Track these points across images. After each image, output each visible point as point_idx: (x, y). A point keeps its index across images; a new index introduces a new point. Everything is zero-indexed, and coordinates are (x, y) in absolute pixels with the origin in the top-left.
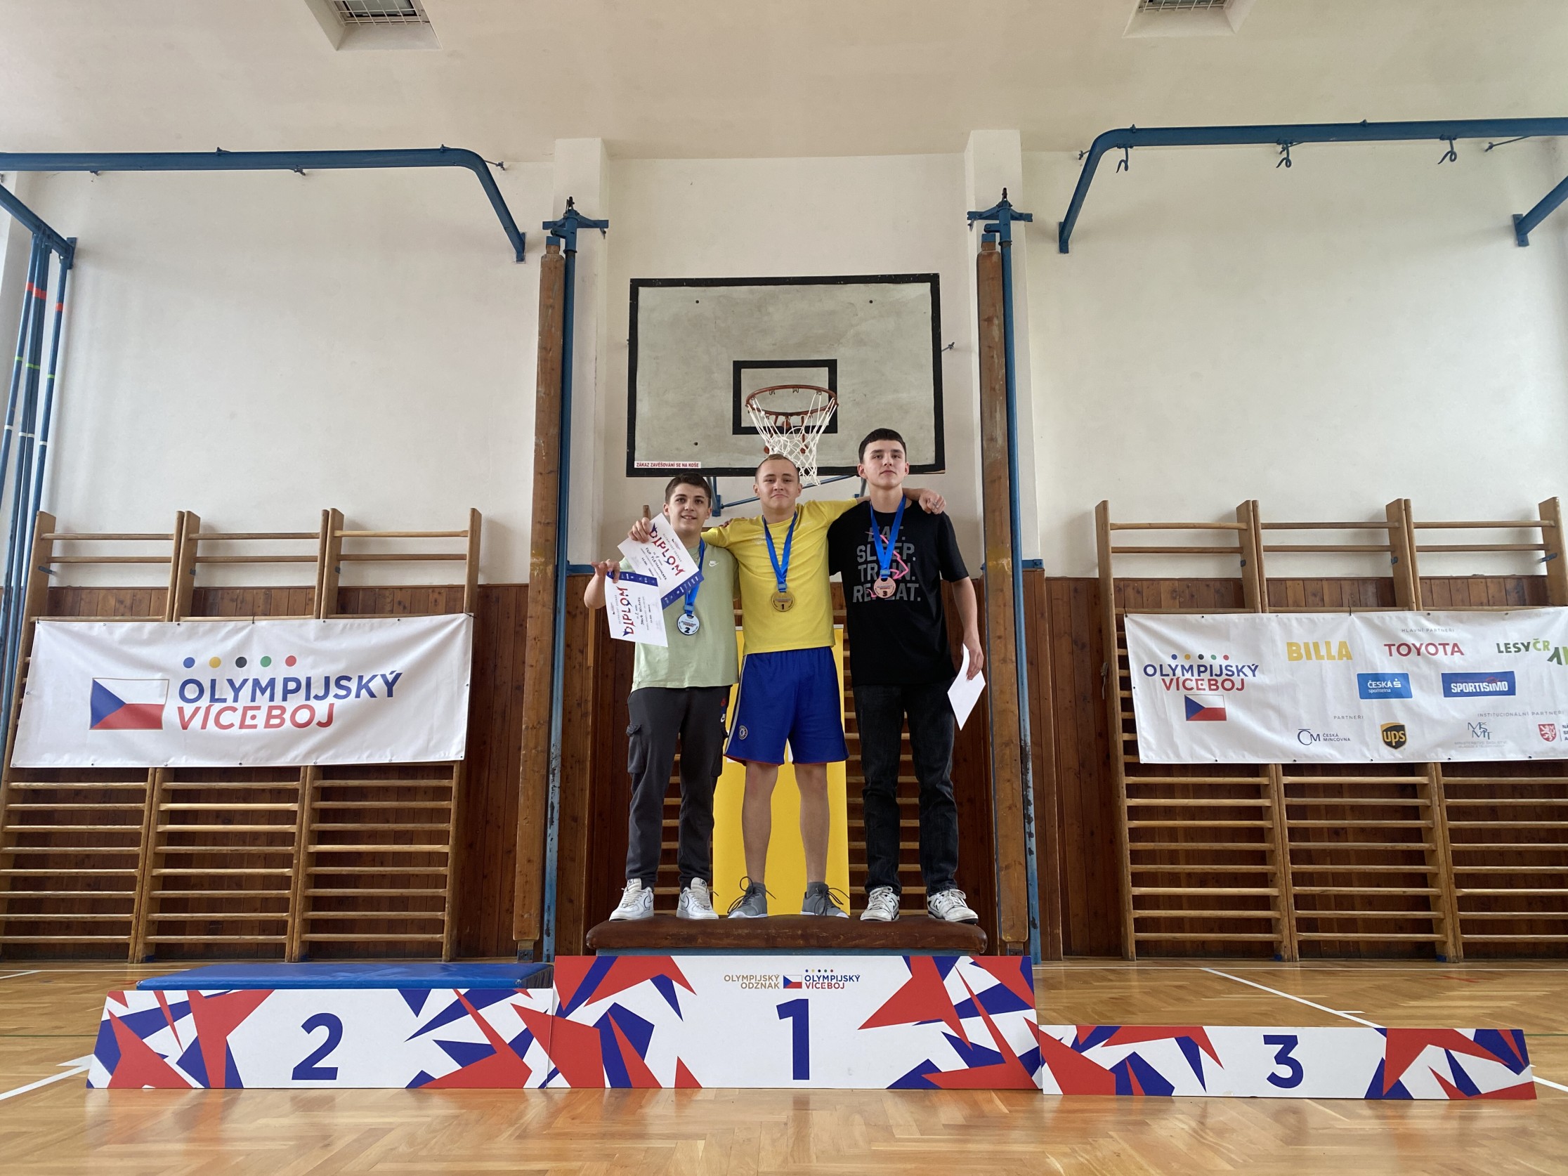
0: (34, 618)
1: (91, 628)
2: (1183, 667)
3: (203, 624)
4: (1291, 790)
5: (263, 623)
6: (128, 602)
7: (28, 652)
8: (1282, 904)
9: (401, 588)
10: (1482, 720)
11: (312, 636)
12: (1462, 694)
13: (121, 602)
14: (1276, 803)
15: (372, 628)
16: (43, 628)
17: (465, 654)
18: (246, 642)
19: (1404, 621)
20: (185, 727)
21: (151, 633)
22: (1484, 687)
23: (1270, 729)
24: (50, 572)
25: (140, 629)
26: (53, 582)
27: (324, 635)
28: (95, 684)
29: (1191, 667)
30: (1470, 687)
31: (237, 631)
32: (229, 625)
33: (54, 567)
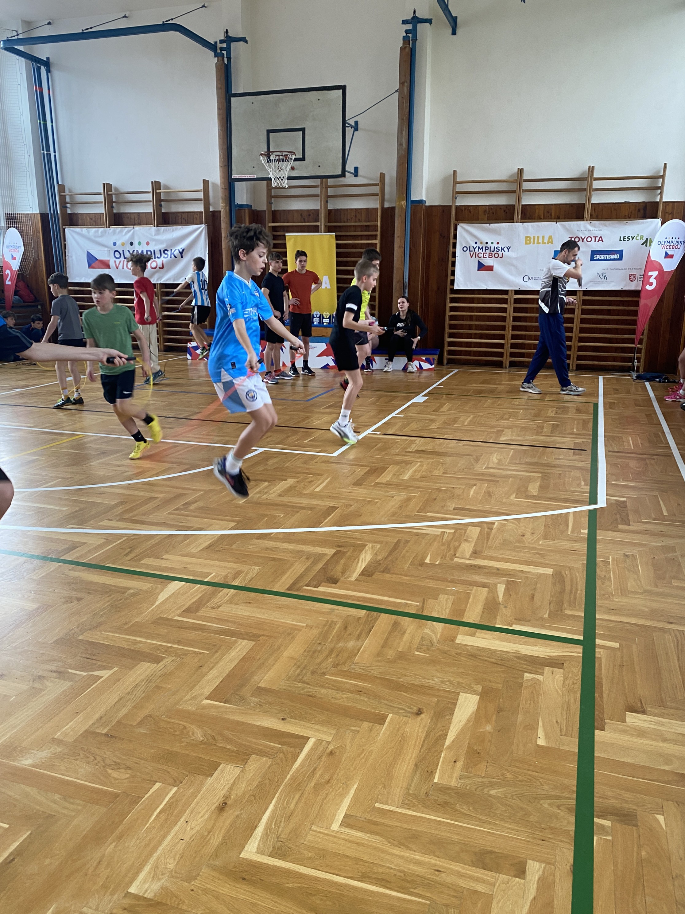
0: (64, 227)
1: (82, 231)
2: (479, 247)
3: (118, 229)
4: (517, 301)
5: (137, 228)
6: (94, 219)
7: (65, 241)
8: (505, 347)
9: (184, 213)
10: (604, 271)
11: (153, 234)
12: (598, 260)
13: (92, 219)
14: (510, 306)
15: (173, 231)
16: (68, 230)
17: (206, 241)
18: (133, 236)
19: (579, 226)
20: (117, 268)
21: (101, 232)
22: (609, 257)
23: (511, 274)
24: (67, 207)
25: (98, 231)
26: (69, 211)
27: (157, 233)
28: (88, 252)
29: (482, 247)
30: (602, 257)
31: (129, 231)
32: (126, 229)
33: (68, 205)
